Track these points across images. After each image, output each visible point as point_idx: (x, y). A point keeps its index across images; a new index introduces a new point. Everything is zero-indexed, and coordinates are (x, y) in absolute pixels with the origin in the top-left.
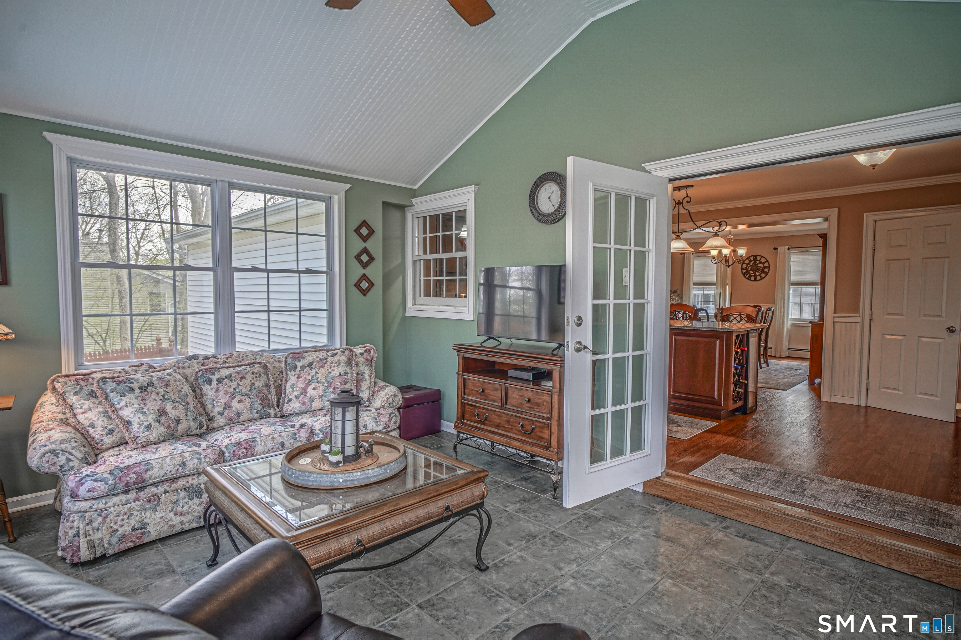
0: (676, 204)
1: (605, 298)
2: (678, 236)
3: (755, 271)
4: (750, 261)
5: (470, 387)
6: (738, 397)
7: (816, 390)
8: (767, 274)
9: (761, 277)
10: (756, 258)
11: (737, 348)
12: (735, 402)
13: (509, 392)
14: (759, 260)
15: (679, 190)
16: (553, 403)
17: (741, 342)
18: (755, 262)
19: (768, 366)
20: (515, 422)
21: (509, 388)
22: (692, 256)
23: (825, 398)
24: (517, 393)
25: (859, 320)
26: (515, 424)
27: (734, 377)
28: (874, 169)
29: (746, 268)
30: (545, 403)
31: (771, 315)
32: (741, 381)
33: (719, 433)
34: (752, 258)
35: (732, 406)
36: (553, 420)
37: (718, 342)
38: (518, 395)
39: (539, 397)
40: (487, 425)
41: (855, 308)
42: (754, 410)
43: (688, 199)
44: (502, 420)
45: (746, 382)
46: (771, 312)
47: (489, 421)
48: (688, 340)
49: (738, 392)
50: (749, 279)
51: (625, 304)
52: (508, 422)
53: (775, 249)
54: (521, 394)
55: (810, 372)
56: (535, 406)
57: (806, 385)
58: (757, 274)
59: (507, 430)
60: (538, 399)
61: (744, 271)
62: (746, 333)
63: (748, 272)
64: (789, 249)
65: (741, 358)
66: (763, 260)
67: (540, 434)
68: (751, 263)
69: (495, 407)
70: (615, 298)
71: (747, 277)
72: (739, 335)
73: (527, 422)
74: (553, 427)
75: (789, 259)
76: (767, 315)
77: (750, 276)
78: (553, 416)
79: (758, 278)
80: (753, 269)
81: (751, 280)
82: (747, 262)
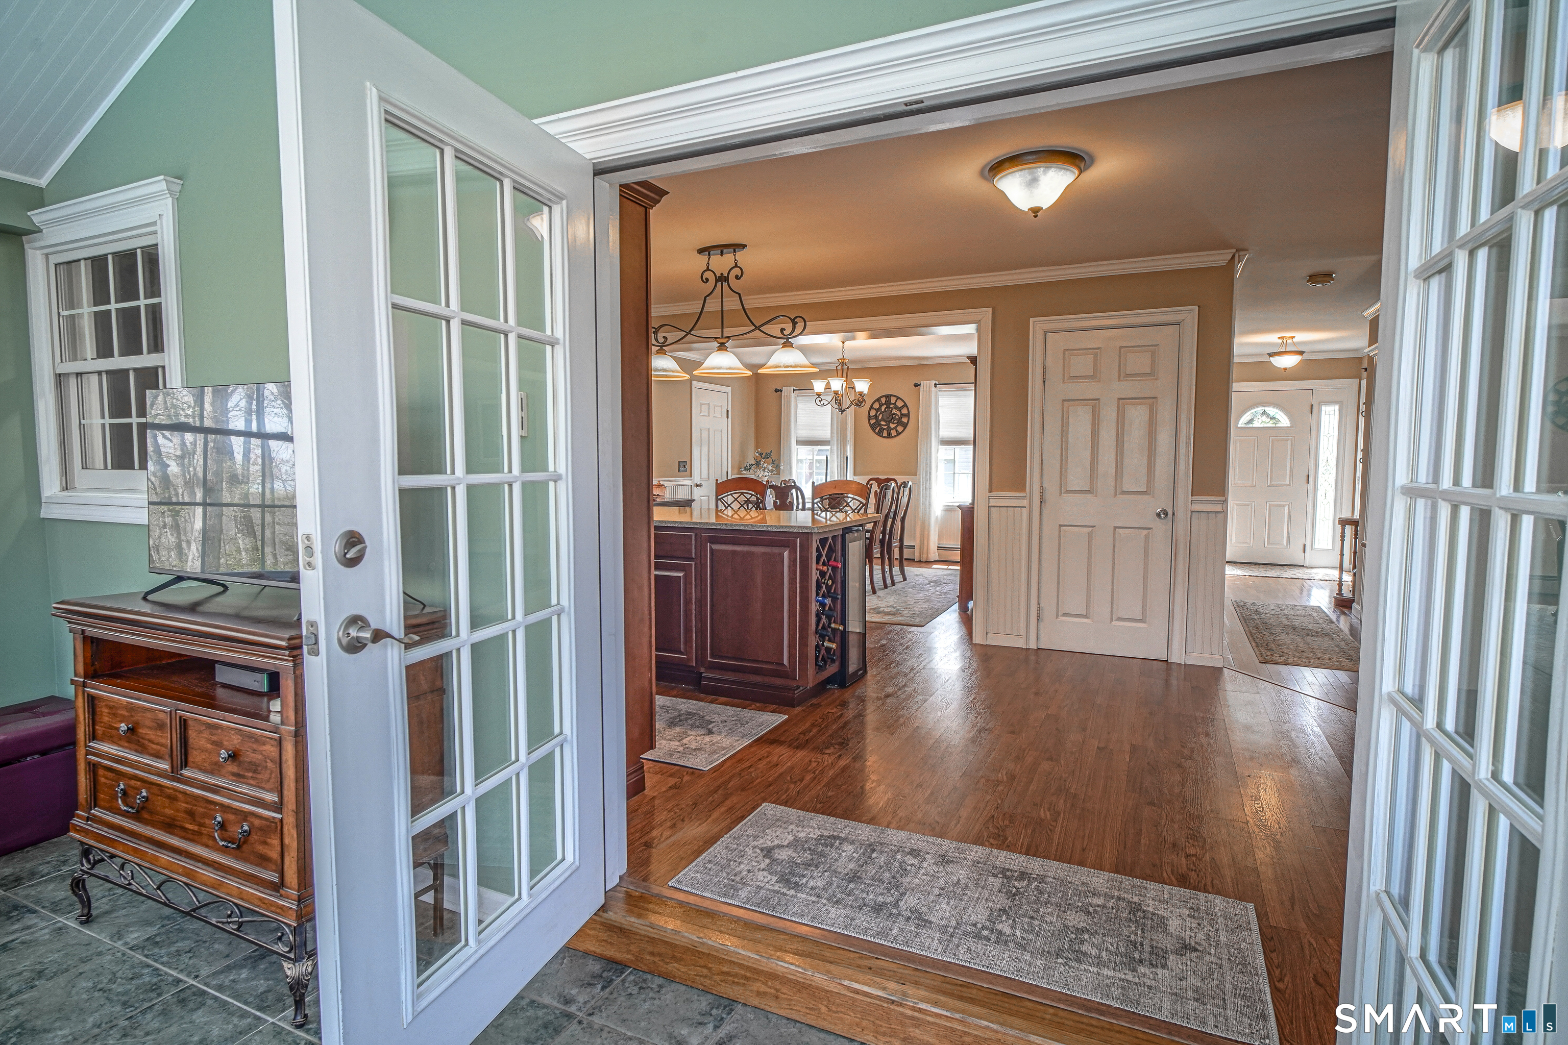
0: (717, 281)
1: (441, 471)
2: (722, 344)
3: (888, 423)
4: (881, 405)
5: (106, 719)
6: (823, 659)
7: (967, 620)
8: (905, 426)
9: (897, 431)
10: (890, 400)
11: (824, 564)
12: (820, 668)
13: (192, 733)
14: (895, 404)
15: (722, 254)
16: (284, 766)
17: (831, 550)
18: (888, 407)
19: (905, 579)
20: (205, 815)
21: (190, 723)
22: (793, 395)
23: (977, 640)
24: (206, 734)
25: (1025, 503)
26: (207, 821)
27: (819, 620)
28: (1036, 216)
29: (876, 417)
30: (270, 764)
31: (907, 493)
32: (833, 625)
33: (781, 743)
34: (883, 400)
35: (812, 678)
36: (285, 810)
37: (786, 554)
38: (208, 740)
39: (255, 746)
40: (146, 822)
41: (1018, 483)
42: (860, 675)
43: (736, 271)
44: (178, 810)
45: (841, 628)
46: (907, 489)
47: (151, 813)
48: (734, 552)
49: (828, 650)
50: (880, 434)
51: (497, 486)
52: (191, 814)
53: (916, 385)
54: (214, 738)
55: (961, 591)
56: (249, 770)
57: (956, 611)
58: (892, 426)
59: (191, 836)
60: (254, 751)
61: (873, 422)
62: (841, 532)
63: (878, 423)
64: (936, 385)
65: (830, 582)
66: (900, 404)
67: (261, 849)
68: (883, 408)
69: (160, 773)
70: (469, 470)
71: (877, 431)
72: (827, 539)
73: (231, 817)
74: (286, 829)
75: (937, 402)
76: (901, 495)
77: (881, 430)
78: (285, 799)
79: (893, 433)
80: (885, 418)
81: (882, 437)
82: (876, 406)
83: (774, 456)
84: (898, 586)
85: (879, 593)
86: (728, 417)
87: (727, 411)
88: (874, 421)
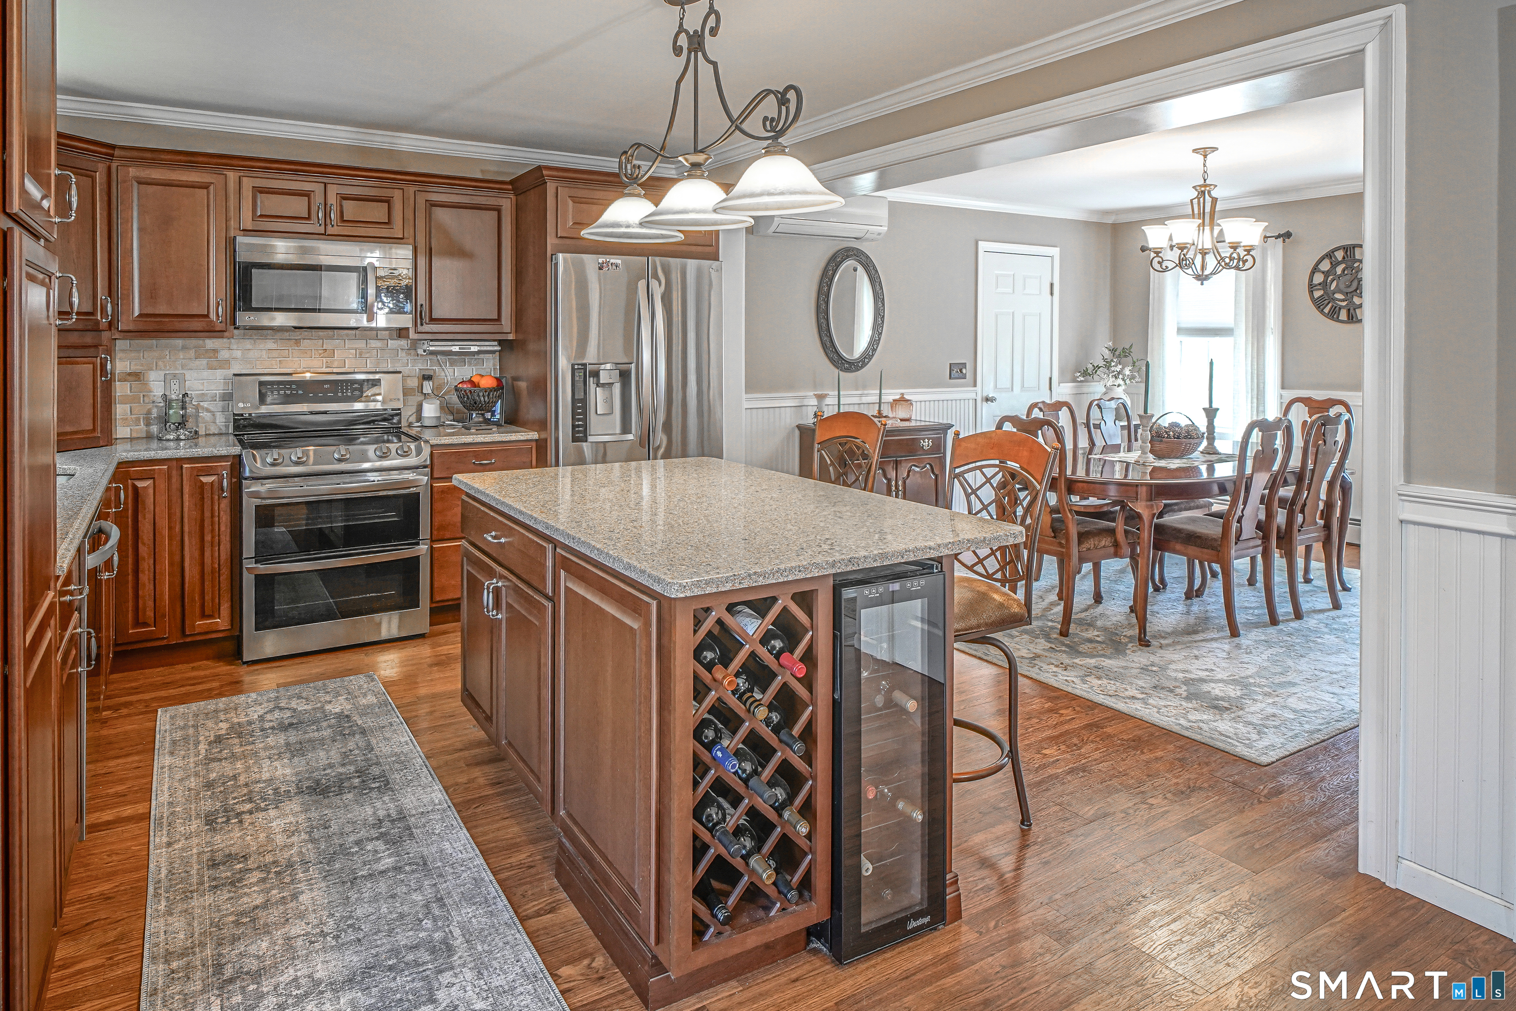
3: (1349, 295)
4: (1334, 265)
10: (1353, 254)
18: (1349, 267)
29: (1324, 285)
34: (1339, 255)
50: (1331, 316)
58: (1357, 301)
61: (1317, 294)
63: (1328, 296)
68: (1339, 270)
71: (1326, 310)
77: (1335, 309)
80: (1342, 286)
81: (1338, 320)
82: (1325, 266)
83: (1136, 354)
84: (1311, 622)
85: (1248, 638)
86: (1052, 294)
87: (1052, 285)
88: (1321, 293)
